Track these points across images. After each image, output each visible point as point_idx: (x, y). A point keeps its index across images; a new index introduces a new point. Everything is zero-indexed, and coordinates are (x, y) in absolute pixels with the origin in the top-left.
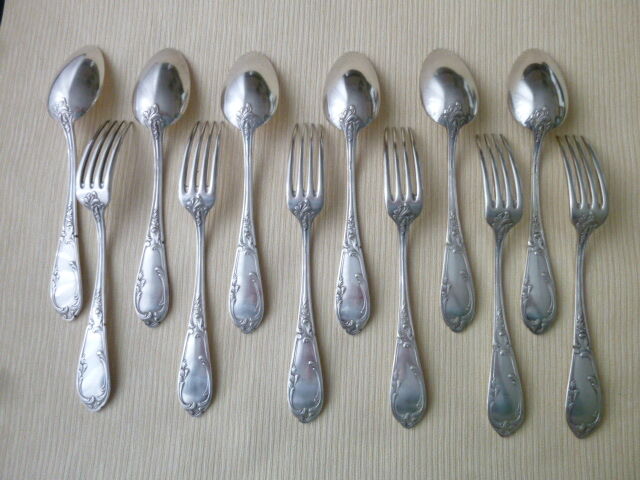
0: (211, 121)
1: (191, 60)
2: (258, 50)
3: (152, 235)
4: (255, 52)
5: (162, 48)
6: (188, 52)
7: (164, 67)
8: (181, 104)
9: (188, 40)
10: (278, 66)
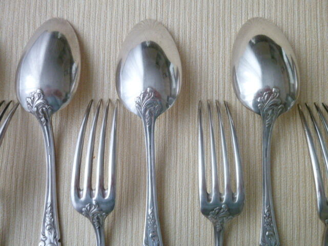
0: (106, 99)
1: (80, 30)
2: (153, 17)
3: (47, 232)
4: (150, 20)
5: (48, 19)
6: (77, 22)
7: (54, 35)
8: (71, 81)
9: (76, 9)
10: (176, 35)
